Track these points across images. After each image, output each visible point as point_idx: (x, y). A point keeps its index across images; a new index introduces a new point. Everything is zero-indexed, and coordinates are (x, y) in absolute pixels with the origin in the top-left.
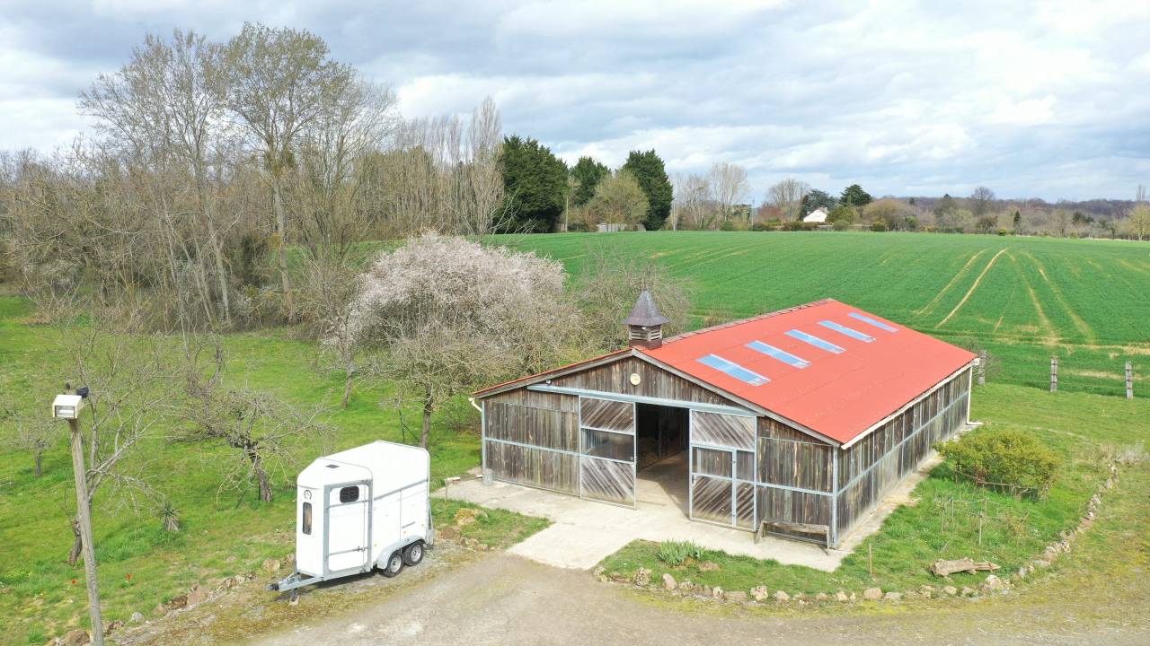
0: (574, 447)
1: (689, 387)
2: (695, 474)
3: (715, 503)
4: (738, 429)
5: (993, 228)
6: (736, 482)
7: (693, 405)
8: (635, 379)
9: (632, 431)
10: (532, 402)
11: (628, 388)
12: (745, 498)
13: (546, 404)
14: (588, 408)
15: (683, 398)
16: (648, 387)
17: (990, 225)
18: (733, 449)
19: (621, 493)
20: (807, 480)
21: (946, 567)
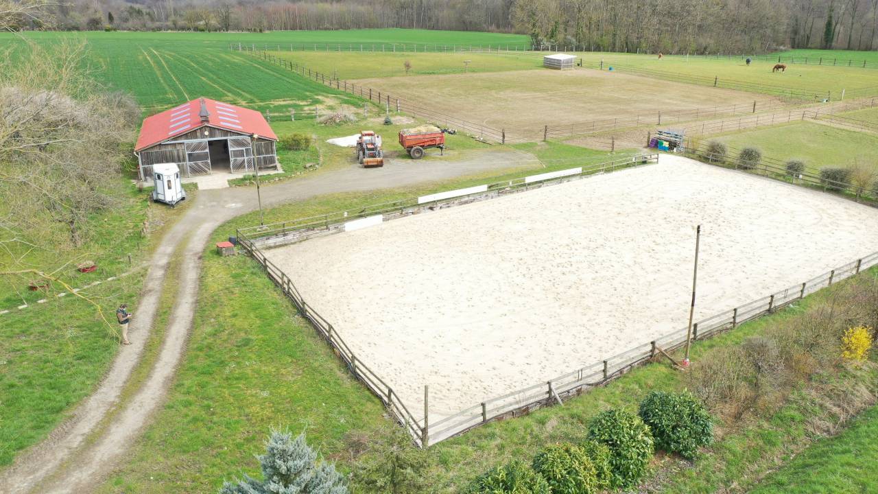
0: (184, 160)
1: (227, 132)
2: (232, 159)
3: (240, 166)
4: (245, 142)
5: (99, 26)
6: (246, 158)
7: (229, 138)
8: (206, 133)
9: (207, 150)
10: (163, 149)
11: (203, 136)
12: (249, 162)
13: (170, 148)
14: (188, 146)
15: (225, 136)
16: (211, 135)
17: (97, 24)
18: (244, 149)
19: (206, 171)
20: (267, 152)
21: (308, 165)
